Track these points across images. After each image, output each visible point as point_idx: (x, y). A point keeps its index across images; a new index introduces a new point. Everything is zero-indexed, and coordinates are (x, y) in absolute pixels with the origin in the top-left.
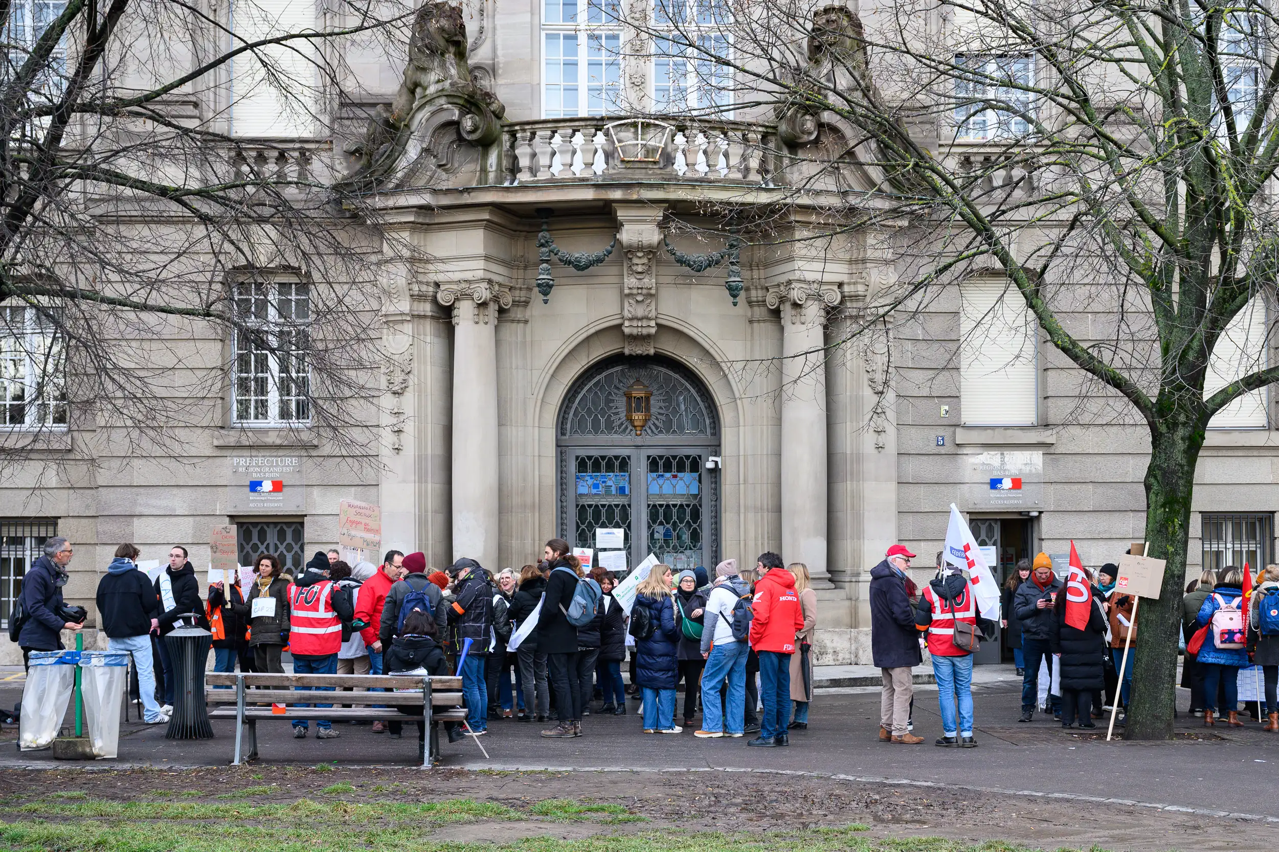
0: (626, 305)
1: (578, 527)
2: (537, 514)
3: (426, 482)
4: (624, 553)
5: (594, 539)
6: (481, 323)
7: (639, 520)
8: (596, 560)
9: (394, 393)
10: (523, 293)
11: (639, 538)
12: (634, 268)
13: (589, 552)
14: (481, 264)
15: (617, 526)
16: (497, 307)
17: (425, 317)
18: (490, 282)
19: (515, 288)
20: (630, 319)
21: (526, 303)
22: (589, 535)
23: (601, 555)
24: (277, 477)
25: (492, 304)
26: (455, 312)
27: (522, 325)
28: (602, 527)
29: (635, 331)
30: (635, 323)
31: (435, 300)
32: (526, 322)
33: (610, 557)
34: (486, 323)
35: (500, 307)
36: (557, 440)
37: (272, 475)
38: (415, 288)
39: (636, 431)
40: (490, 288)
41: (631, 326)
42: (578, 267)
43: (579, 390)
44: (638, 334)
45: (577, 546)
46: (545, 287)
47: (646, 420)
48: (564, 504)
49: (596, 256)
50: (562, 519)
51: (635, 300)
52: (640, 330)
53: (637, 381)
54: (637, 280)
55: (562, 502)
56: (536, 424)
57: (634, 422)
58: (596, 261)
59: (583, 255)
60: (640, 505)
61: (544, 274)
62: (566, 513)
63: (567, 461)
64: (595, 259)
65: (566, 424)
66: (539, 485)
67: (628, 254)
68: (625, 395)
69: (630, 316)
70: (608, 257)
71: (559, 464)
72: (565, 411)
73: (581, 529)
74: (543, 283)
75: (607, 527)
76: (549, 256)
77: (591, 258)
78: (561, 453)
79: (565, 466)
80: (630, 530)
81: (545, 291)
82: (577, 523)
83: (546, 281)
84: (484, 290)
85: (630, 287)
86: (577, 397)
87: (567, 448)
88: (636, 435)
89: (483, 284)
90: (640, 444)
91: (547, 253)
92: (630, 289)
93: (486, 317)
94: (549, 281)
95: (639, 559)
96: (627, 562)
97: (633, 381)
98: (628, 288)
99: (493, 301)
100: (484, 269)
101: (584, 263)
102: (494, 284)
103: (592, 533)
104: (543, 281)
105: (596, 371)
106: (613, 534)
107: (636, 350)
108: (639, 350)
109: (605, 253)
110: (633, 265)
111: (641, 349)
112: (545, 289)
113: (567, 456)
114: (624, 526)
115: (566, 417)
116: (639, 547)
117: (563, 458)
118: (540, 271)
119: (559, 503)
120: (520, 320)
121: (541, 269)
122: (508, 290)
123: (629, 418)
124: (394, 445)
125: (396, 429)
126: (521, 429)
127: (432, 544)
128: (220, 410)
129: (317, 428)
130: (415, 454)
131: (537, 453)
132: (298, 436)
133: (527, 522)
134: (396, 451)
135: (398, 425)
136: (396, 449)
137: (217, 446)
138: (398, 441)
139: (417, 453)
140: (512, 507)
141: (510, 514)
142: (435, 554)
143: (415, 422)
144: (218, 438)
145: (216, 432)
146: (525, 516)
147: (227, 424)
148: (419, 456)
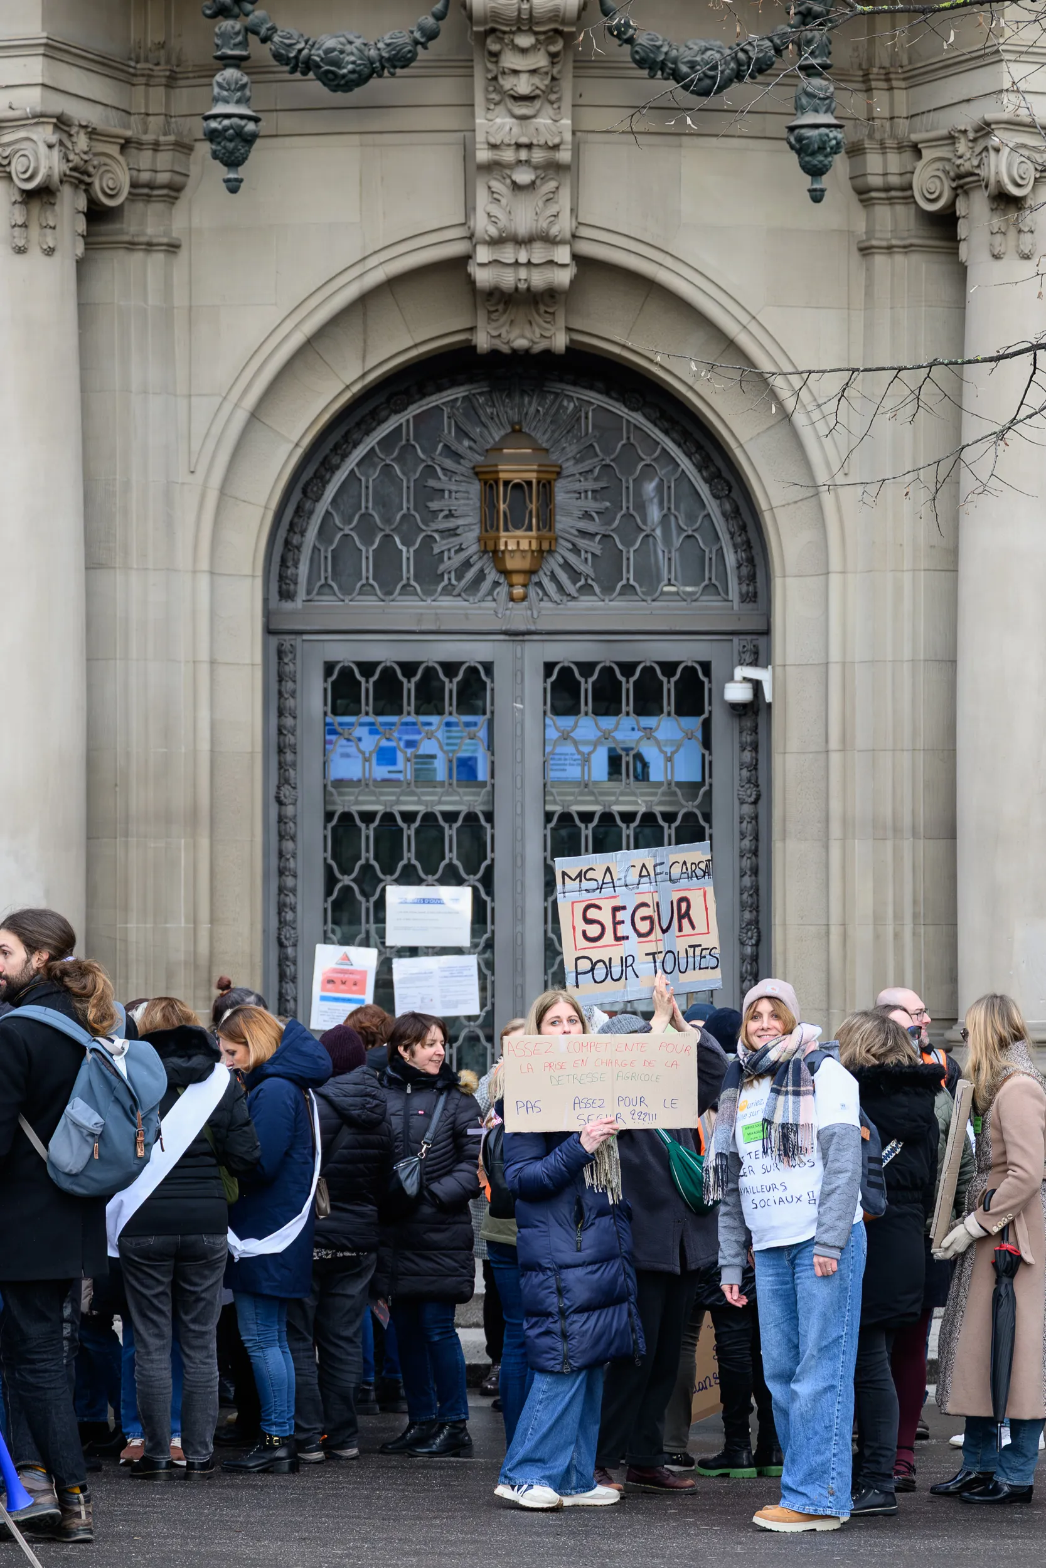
0: (482, 198)
1: (330, 881)
2: (204, 842)
4: (471, 962)
5: (381, 919)
6: (35, 253)
7: (518, 858)
8: (385, 985)
10: (164, 159)
11: (519, 916)
12: (507, 83)
13: (366, 959)
14: (34, 68)
15: (452, 878)
16: (82, 203)
18: (62, 123)
19: (140, 145)
20: (495, 242)
21: (174, 191)
22: (365, 905)
23: (401, 967)
25: (67, 191)
27: (159, 257)
28: (404, 879)
29: (508, 279)
30: (508, 254)
32: (173, 248)
33: (427, 975)
34: (50, 252)
35: (92, 202)
36: (268, 614)
39: (511, 586)
40: (61, 143)
41: (496, 261)
42: (333, 80)
43: (335, 460)
44: (517, 288)
45: (326, 940)
46: (231, 141)
47: (541, 551)
48: (289, 810)
49: (388, 45)
50: (281, 855)
51: (508, 181)
52: (523, 273)
53: (514, 431)
54: (514, 120)
55: (280, 803)
56: (204, 564)
57: (503, 559)
58: (389, 59)
59: (351, 43)
60: (523, 814)
61: (226, 101)
62: (293, 838)
63: (298, 676)
64: (385, 55)
65: (296, 565)
66: (212, 751)
67: (489, 41)
68: (477, 474)
69: (493, 231)
70: (426, 48)
71: (274, 687)
72: (292, 524)
73: (339, 885)
74: (226, 129)
75: (419, 882)
76: (244, 44)
77: (373, 53)
78: (280, 654)
79: (293, 694)
80: (490, 892)
81: (232, 153)
82: (328, 869)
83: (235, 120)
84: (43, 149)
85: (492, 140)
86: (328, 481)
87: (299, 638)
88: (512, 599)
89: (40, 129)
90: (522, 627)
91: (237, 34)
92: (494, 147)
93: (48, 231)
94: (243, 122)
95: (519, 981)
96: (483, 989)
97: (503, 433)
98: (489, 144)
99: (71, 183)
100: (43, 85)
101: (350, 67)
102: (74, 131)
103: (373, 899)
104: (226, 122)
105: (388, 401)
106: (439, 901)
107: (512, 336)
108: (523, 336)
109: (417, 35)
110: (504, 73)
111: (528, 334)
112: (231, 145)
113: (298, 661)
114: (472, 879)
115: (295, 542)
116: (518, 944)
117: (287, 669)
118: (216, 90)
119: (274, 808)
120: (155, 240)
121: (220, 86)
122: (118, 148)
123: (491, 547)
126: (159, 578)
131: (204, 654)
133: (174, 864)
140: (129, 819)
141: (121, 840)
146: (168, 845)
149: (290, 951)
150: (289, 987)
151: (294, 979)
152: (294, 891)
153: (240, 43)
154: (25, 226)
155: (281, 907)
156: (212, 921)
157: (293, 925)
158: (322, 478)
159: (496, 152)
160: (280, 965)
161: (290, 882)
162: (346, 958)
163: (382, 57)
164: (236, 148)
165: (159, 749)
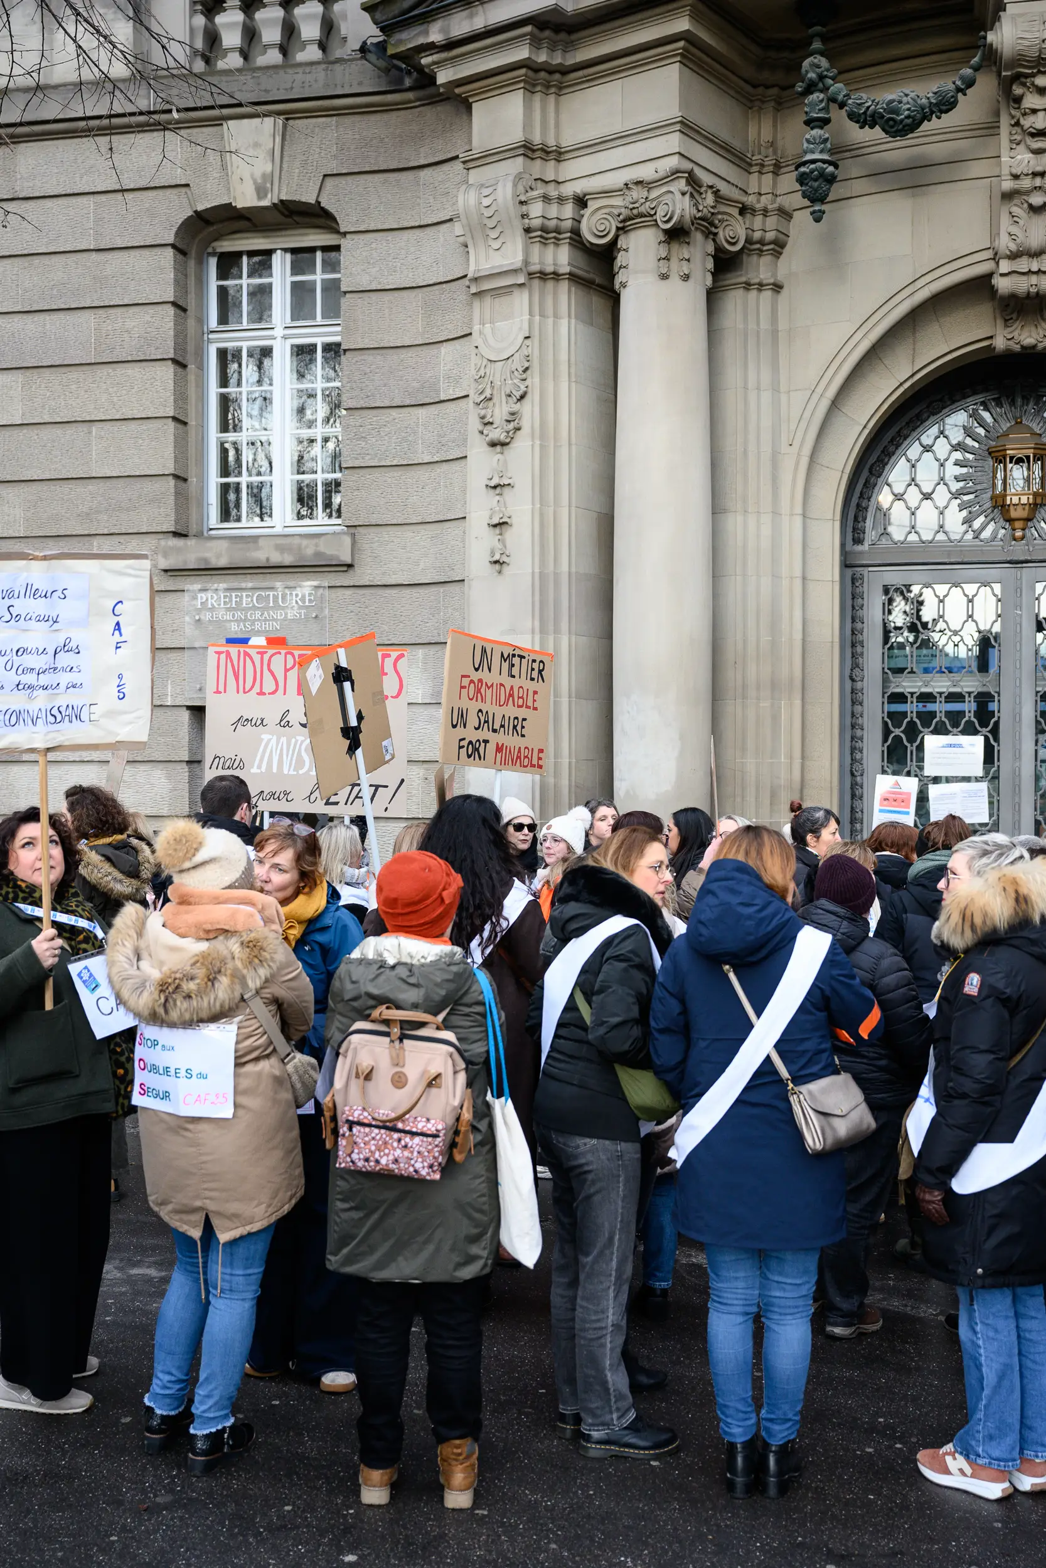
0: (1005, 222)
1: (886, 732)
2: (798, 703)
3: (557, 631)
4: (984, 786)
5: (921, 759)
6: (675, 279)
7: (1017, 718)
8: (923, 799)
9: (493, 444)
10: (772, 222)
11: (1017, 756)
12: (1027, 122)
13: (910, 785)
14: (673, 142)
15: (970, 730)
16: (711, 248)
17: (556, 276)
18: (692, 180)
19: (753, 211)
20: (1014, 256)
21: (778, 246)
22: (911, 748)
23: (933, 791)
24: (275, 628)
25: (698, 237)
26: (621, 259)
27: (767, 294)
28: (937, 731)
29: (1022, 285)
30: (1023, 264)
31: (577, 239)
32: (777, 287)
33: (953, 795)
34: (686, 278)
35: (719, 249)
36: (844, 553)
37: (269, 626)
38: (536, 209)
39: (1014, 530)
40: (692, 195)
41: (1015, 272)
42: (892, 127)
43: (892, 449)
44: (1029, 293)
45: (884, 772)
46: (816, 180)
47: (1035, 504)
48: (859, 685)
49: (935, 93)
50: (853, 715)
51: (1026, 205)
52: (1034, 279)
53: (1017, 423)
54: (1031, 155)
55: (853, 680)
56: (799, 509)
57: (1008, 511)
58: (936, 105)
59: (907, 95)
60: (1020, 686)
61: (813, 152)
62: (861, 704)
63: (865, 596)
64: (933, 101)
65: (864, 519)
66: (804, 640)
67: (1014, 87)
68: (990, 453)
69: (1013, 247)
70: (965, 94)
71: (849, 602)
72: (861, 493)
73: (892, 735)
74: (812, 171)
75: (946, 732)
76: (826, 109)
77: (924, 101)
78: (853, 580)
79: (862, 607)
80: (996, 739)
81: (816, 190)
82: (885, 724)
83: (819, 164)
84: (678, 196)
85: (1014, 171)
86: (887, 464)
87: (866, 569)
88: (1015, 539)
89: (676, 183)
90: (1022, 558)
91: (822, 101)
92: (1016, 177)
93: (684, 263)
94: (825, 166)
95: (1017, 800)
96: (991, 803)
97: (1008, 425)
98: (1012, 175)
99: (703, 232)
100: (679, 153)
101: (907, 113)
102: (703, 190)
103: (915, 745)
104: (813, 166)
105: (928, 407)
106: (960, 746)
107: (1022, 338)
108: (1030, 336)
109: (959, 83)
110: (1024, 114)
111: (1034, 334)
112: (816, 184)
113: (865, 585)
114: (984, 730)
115: (864, 505)
116: (1016, 775)
117: (858, 590)
118: (806, 145)
119: (848, 684)
120: (765, 282)
121: (808, 141)
122: (737, 211)
123: (1000, 502)
124: (493, 554)
125: (496, 521)
126: (766, 519)
127: (570, 763)
128: (171, 500)
129: (352, 530)
130: (533, 573)
131: (798, 572)
132: (317, 545)
133: (775, 718)
134: (497, 566)
135: (500, 511)
136: (496, 562)
137: (166, 571)
138: (499, 546)
139: (537, 570)
140: (744, 687)
141: (739, 701)
142: (577, 786)
143: (533, 504)
144: (165, 555)
145: (163, 543)
146: (772, 705)
147: (193, 529)
148: (542, 576)
149: (858, 779)
150: (857, 803)
151: (861, 798)
152: (861, 739)
153: (823, 109)
154: (667, 259)
155: (853, 750)
156: (803, 757)
157: (860, 762)
158: (882, 461)
159: (1017, 182)
160: (852, 788)
161: (859, 733)
162: (897, 783)
163: (931, 103)
164: (819, 187)
165: (766, 638)
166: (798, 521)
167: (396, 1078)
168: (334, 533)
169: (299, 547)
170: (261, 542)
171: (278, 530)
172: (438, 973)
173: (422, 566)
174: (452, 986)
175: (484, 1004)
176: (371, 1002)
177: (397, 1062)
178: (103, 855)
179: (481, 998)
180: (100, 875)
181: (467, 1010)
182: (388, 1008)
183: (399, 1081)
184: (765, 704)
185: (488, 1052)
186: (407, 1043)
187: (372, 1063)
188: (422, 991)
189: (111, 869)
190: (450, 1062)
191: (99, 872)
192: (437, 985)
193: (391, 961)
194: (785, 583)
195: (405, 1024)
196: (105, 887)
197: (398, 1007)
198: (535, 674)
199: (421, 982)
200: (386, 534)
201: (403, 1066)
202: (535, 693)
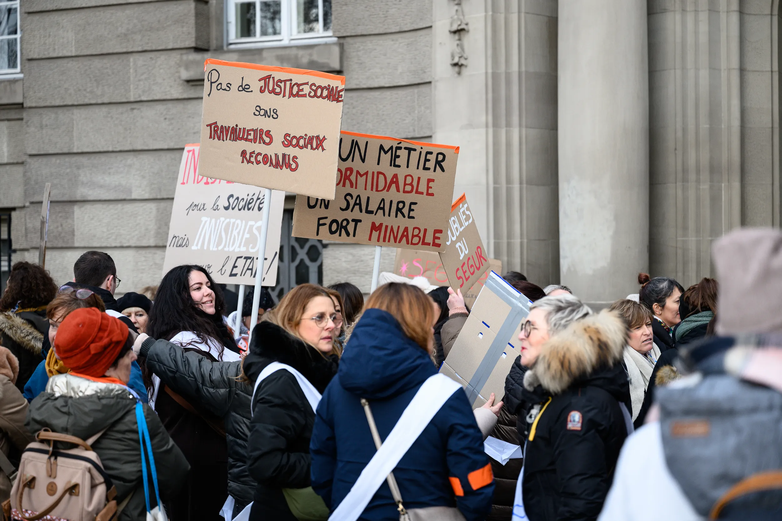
66: (743, 127)
124: (453, 57)
125: (455, 28)
126: (704, 16)
127: (522, 244)
128: (192, 20)
129: (342, 41)
130: (486, 73)
131: (735, 63)
132: (311, 55)
133: (715, 199)
134: (456, 69)
135: (459, 19)
136: (456, 65)
137: (188, 81)
138: (458, 50)
139: (490, 71)
140: (685, 171)
141: (679, 184)
142: (528, 264)
143: (486, 11)
144: (187, 68)
145: (185, 57)
146: (711, 187)
147: (214, 44)
148: (495, 76)
165: (704, 126)
166: (735, 18)
167: (50, 488)
168: (326, 44)
169: (296, 57)
170: (265, 54)
171: (285, 42)
172: (88, 404)
173: (400, 70)
174: (100, 415)
175: (136, 432)
176: (37, 426)
177: (52, 474)
178: (25, 319)
179: (134, 427)
180: (22, 335)
181: (119, 436)
182: (46, 430)
183: (51, 489)
184: (705, 187)
185: (141, 471)
186: (60, 459)
187: (34, 474)
188: (71, 419)
189: (31, 330)
190: (88, 475)
191: (22, 332)
192: (86, 413)
193: (57, 395)
194: (724, 74)
195: (57, 444)
196: (27, 345)
197: (53, 431)
198: (431, 164)
199: (72, 411)
200: (370, 43)
201: (55, 478)
202: (429, 181)
